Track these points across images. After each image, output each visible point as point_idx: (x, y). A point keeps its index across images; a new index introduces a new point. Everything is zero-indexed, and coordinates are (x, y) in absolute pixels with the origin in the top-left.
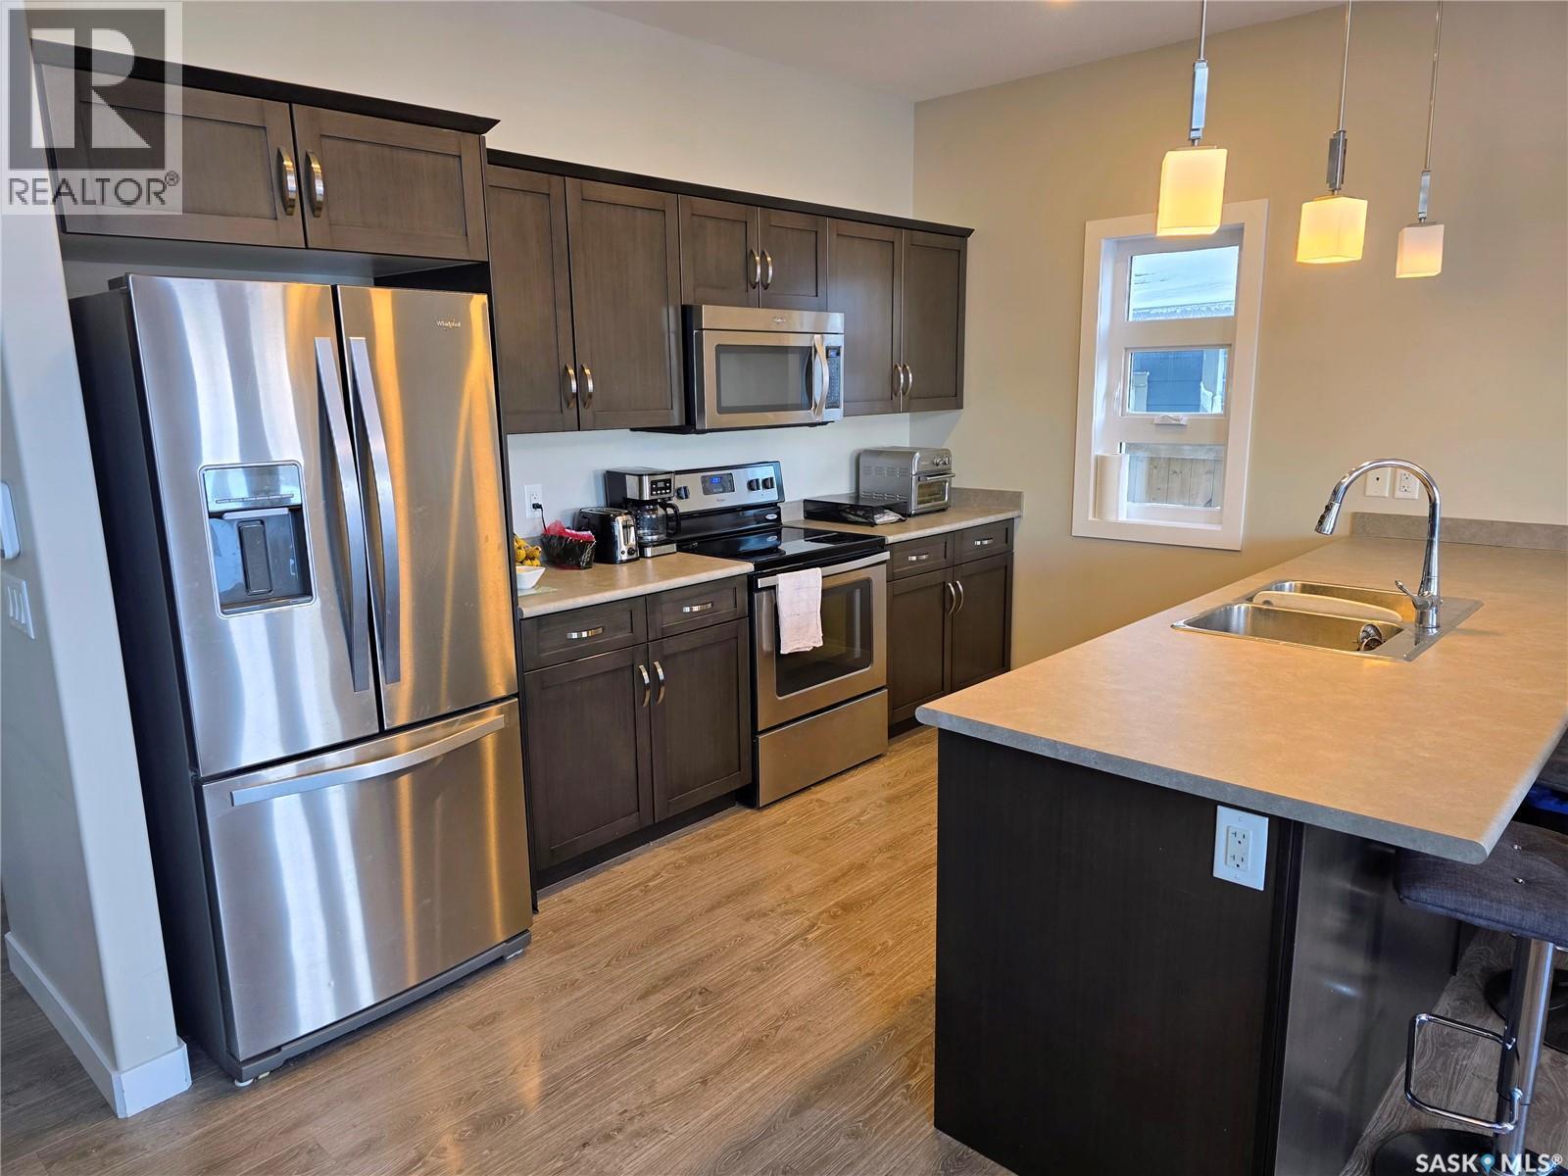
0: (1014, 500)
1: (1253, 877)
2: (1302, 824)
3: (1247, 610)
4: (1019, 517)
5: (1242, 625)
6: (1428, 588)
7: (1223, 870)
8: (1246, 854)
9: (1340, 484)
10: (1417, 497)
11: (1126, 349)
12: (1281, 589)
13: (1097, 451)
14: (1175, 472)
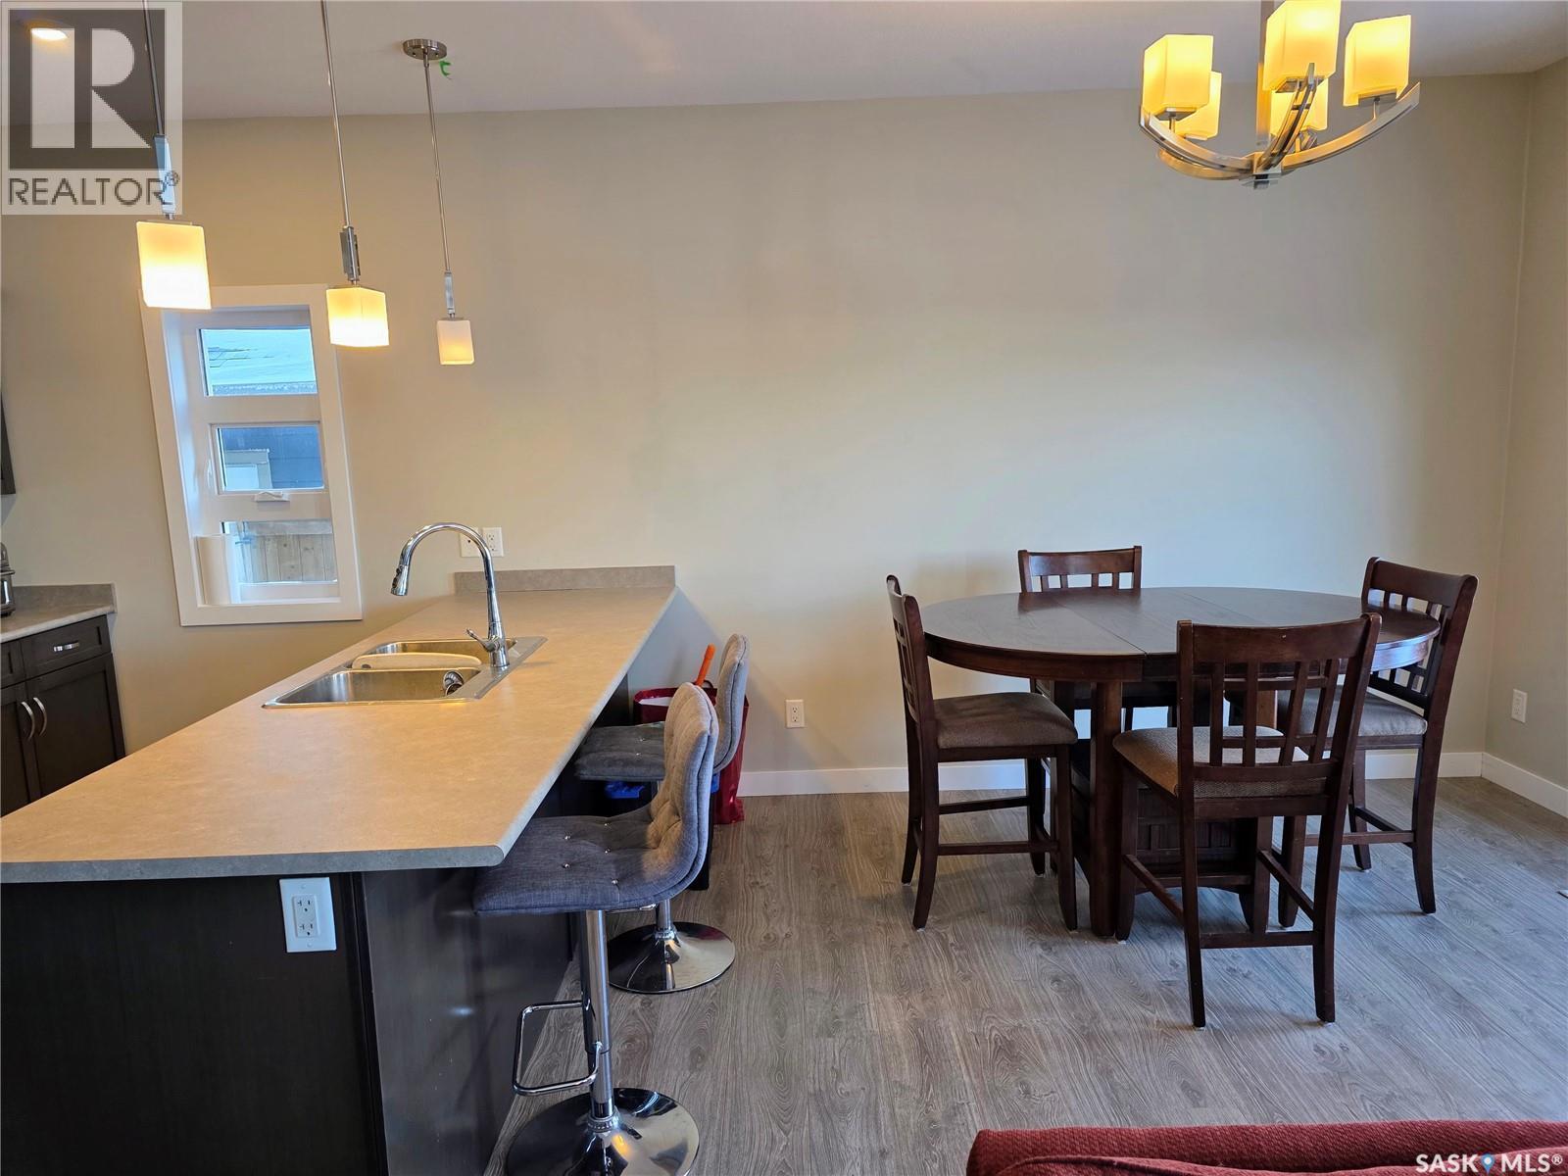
0: (104, 593)
1: (325, 939)
2: (359, 873)
3: (346, 676)
4: (113, 612)
5: (344, 693)
6: (495, 633)
7: (296, 943)
8: (314, 919)
9: (406, 547)
10: (502, 554)
11: (211, 425)
12: (384, 651)
13: (196, 531)
14: (306, 549)
